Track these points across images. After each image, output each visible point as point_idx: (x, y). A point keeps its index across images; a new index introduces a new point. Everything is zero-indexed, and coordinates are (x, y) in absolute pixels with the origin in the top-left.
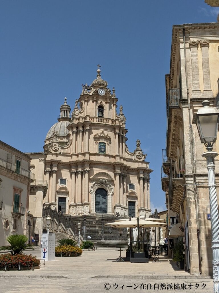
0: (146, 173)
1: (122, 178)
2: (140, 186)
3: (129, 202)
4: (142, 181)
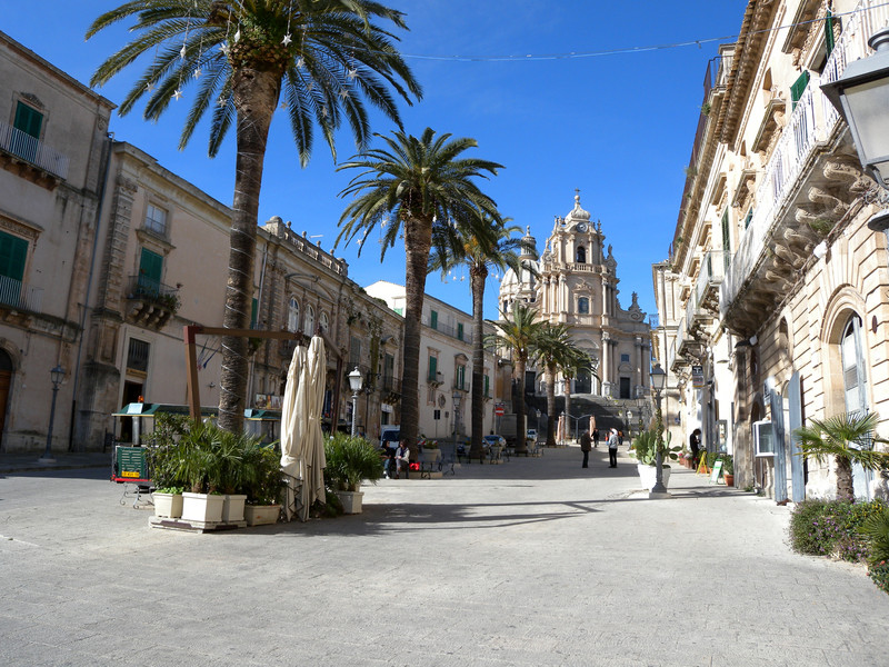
0: (645, 340)
1: (611, 346)
2: (636, 356)
3: (622, 379)
4: (639, 350)
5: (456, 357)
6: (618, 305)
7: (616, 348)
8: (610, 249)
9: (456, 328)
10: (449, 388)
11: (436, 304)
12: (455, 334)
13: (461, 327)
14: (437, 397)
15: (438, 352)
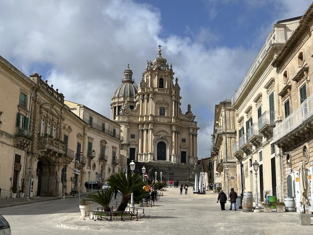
0: (195, 131)
1: (177, 134)
2: (190, 139)
3: (182, 152)
4: (191, 136)
5: (101, 142)
6: (180, 111)
7: (179, 135)
8: (177, 80)
9: (101, 125)
10: (98, 159)
11: (92, 113)
12: (101, 129)
13: (103, 125)
14: (92, 164)
15: (92, 139)
